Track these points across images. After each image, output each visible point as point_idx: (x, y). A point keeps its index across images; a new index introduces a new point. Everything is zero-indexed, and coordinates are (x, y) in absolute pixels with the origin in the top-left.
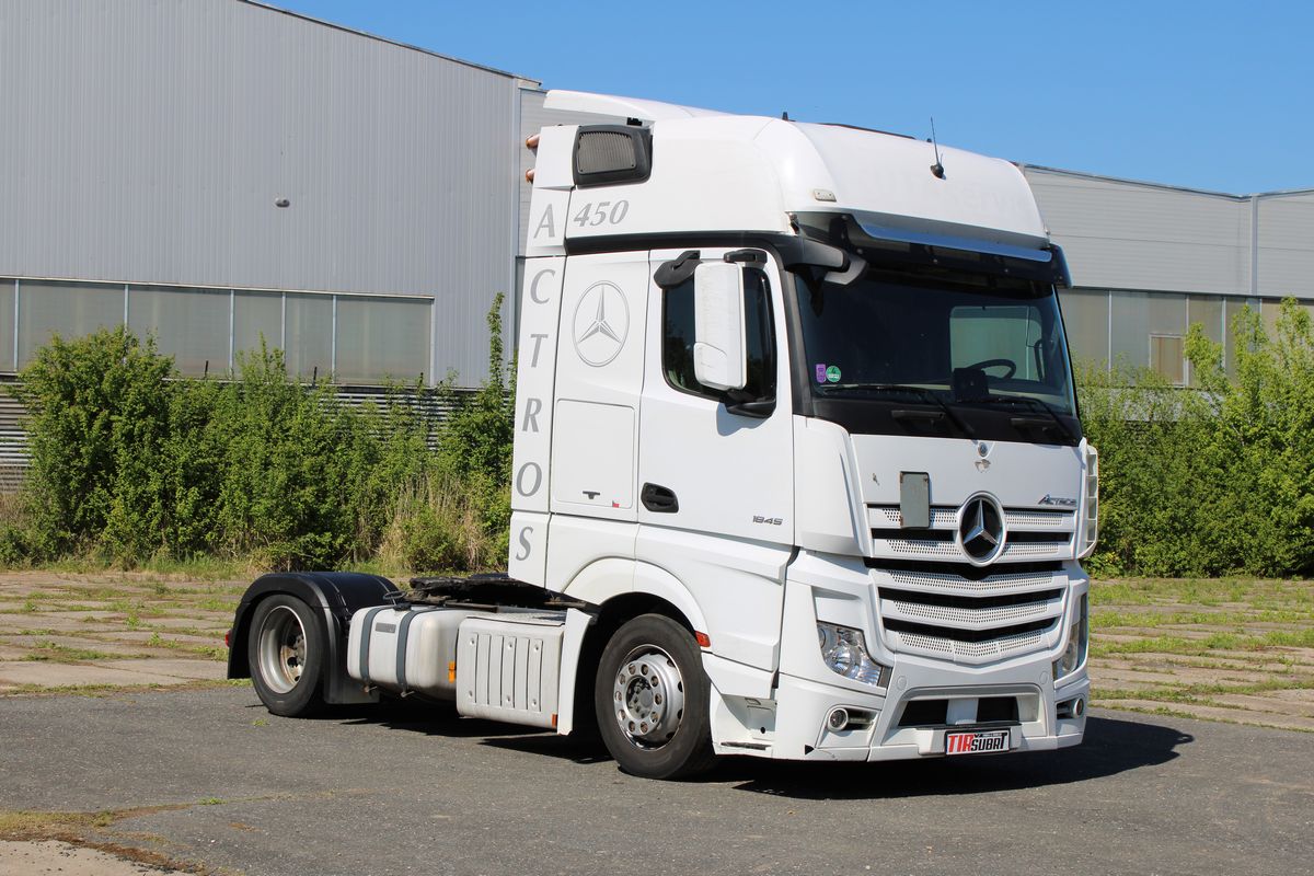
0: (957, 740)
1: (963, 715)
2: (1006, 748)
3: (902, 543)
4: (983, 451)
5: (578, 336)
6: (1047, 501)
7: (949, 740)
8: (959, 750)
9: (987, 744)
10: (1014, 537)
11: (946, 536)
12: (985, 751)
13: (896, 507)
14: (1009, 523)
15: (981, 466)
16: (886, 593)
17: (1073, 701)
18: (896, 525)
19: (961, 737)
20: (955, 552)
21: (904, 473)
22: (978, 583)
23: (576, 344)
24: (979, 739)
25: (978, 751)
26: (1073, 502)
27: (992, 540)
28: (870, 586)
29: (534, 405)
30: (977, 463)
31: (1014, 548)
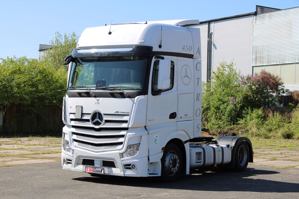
0: (89, 169)
1: (98, 164)
2: (103, 173)
3: (77, 122)
4: (98, 100)
6: (117, 112)
7: (87, 169)
8: (89, 171)
9: (97, 171)
10: (107, 121)
11: (88, 120)
12: (96, 173)
13: (75, 114)
14: (105, 118)
15: (97, 104)
16: (74, 133)
17: (131, 164)
18: (74, 118)
19: (90, 169)
20: (90, 125)
21: (77, 106)
22: (98, 132)
24: (95, 170)
25: (94, 173)
26: (129, 113)
27: (101, 122)
28: (69, 132)
30: (96, 103)
31: (107, 124)
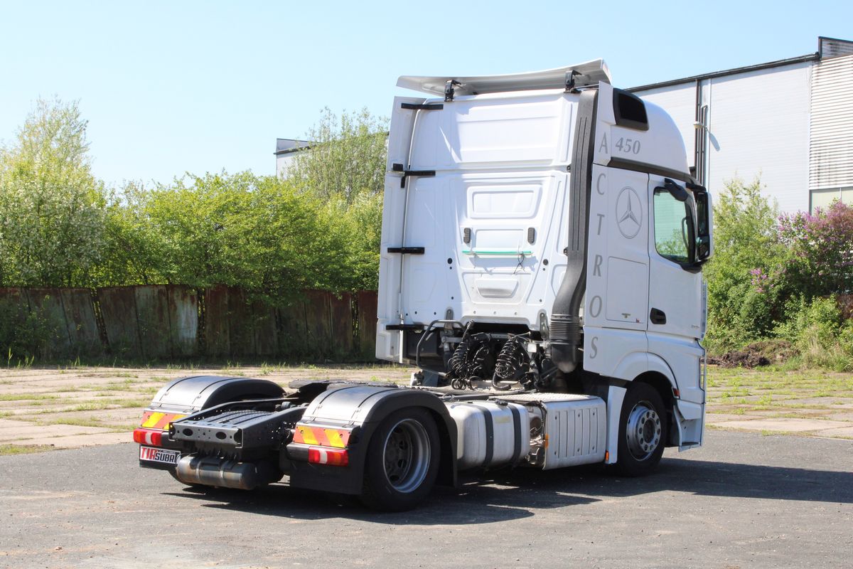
5: (619, 219)
23: (618, 223)
29: (599, 258)
